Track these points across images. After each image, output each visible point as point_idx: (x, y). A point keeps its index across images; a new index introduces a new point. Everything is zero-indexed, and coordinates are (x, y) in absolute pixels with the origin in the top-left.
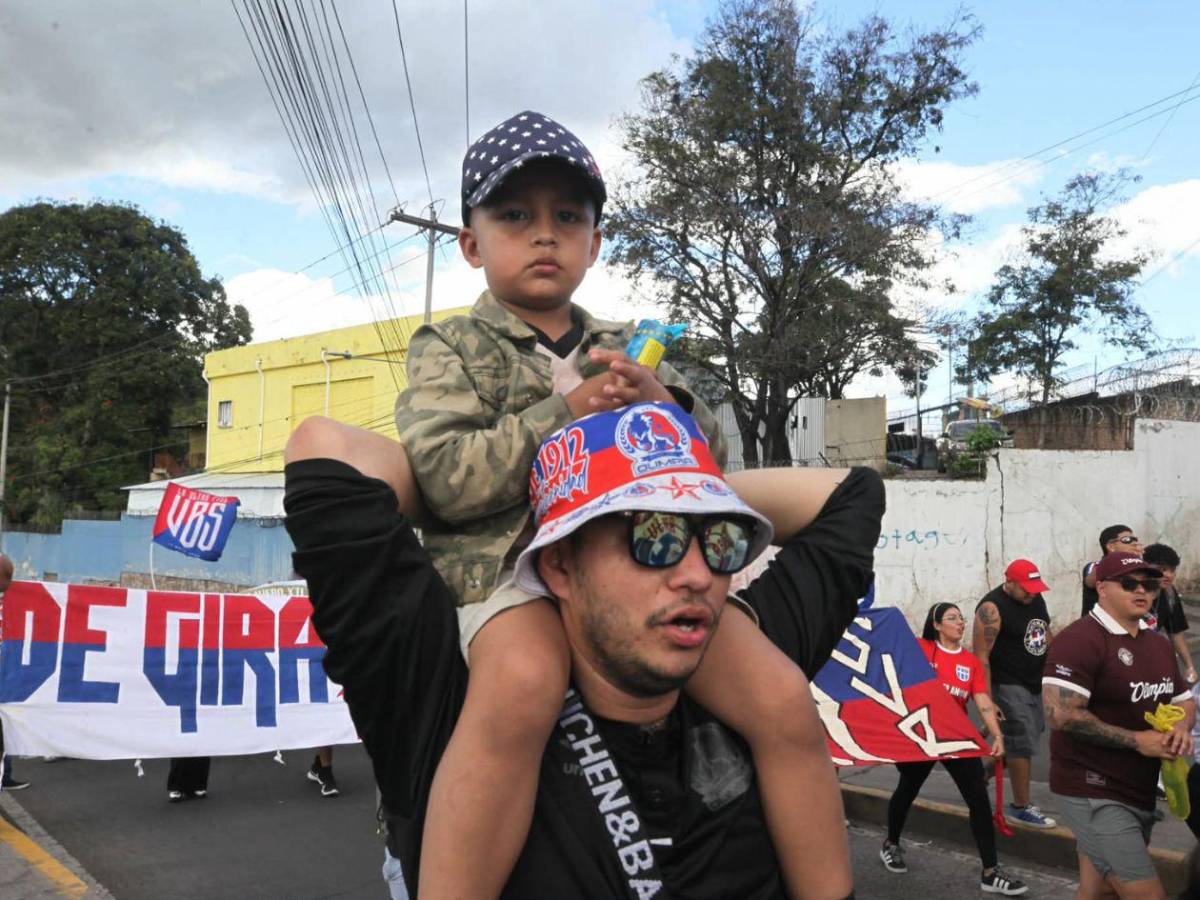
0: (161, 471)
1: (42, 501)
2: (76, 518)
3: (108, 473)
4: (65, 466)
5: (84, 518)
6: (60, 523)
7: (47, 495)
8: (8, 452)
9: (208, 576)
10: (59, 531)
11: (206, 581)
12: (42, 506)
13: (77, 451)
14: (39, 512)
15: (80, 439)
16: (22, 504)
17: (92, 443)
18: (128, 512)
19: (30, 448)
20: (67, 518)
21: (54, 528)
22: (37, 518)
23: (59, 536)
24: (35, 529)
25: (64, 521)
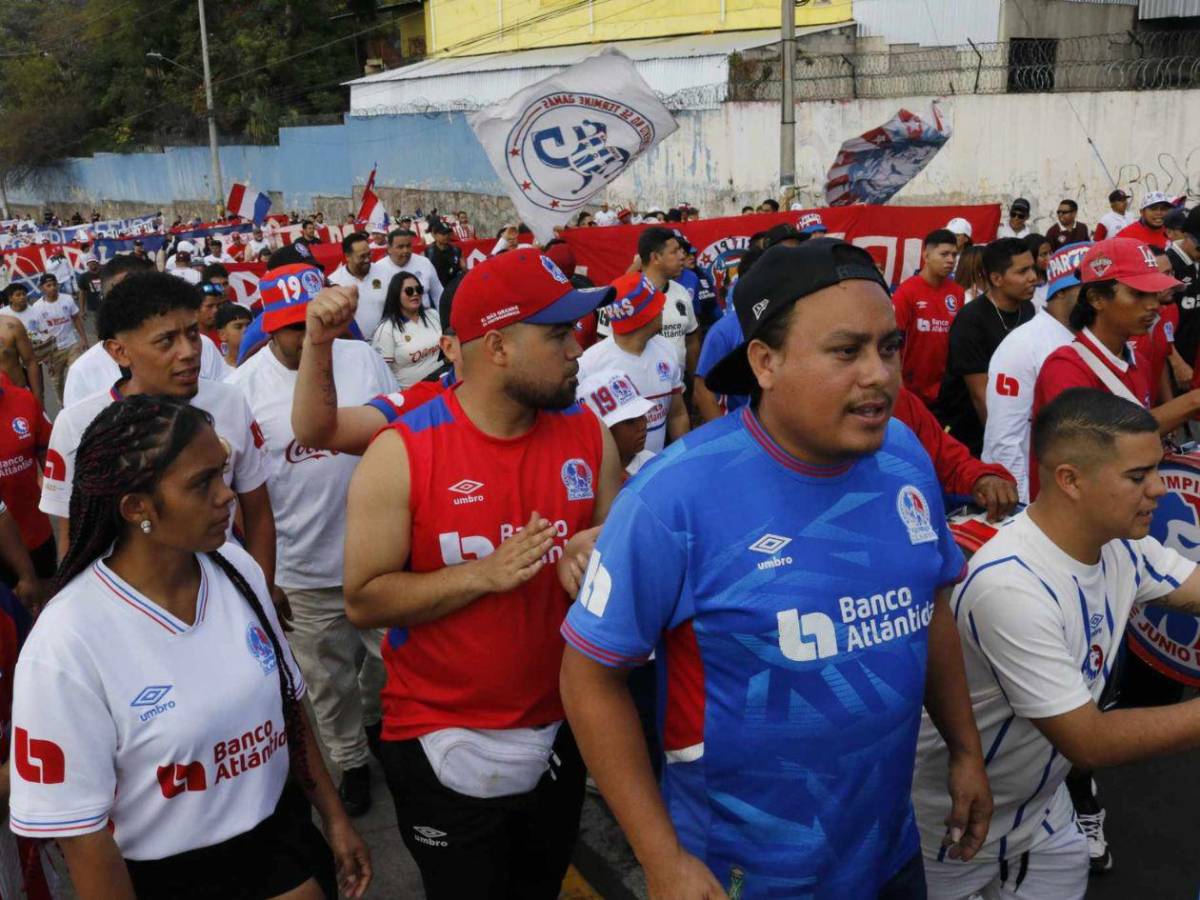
0: (375, 62)
1: (253, 107)
2: (292, 124)
3: (319, 70)
4: (272, 62)
5: (301, 124)
6: (276, 132)
7: (257, 99)
8: (209, 51)
9: (458, 186)
10: (277, 142)
11: (456, 194)
12: (255, 115)
13: (283, 44)
14: (253, 120)
15: (283, 30)
16: (232, 114)
17: (296, 34)
18: (352, 113)
19: (232, 44)
20: (283, 126)
21: (270, 139)
22: (252, 128)
23: (277, 148)
24: (250, 141)
25: (280, 129)
